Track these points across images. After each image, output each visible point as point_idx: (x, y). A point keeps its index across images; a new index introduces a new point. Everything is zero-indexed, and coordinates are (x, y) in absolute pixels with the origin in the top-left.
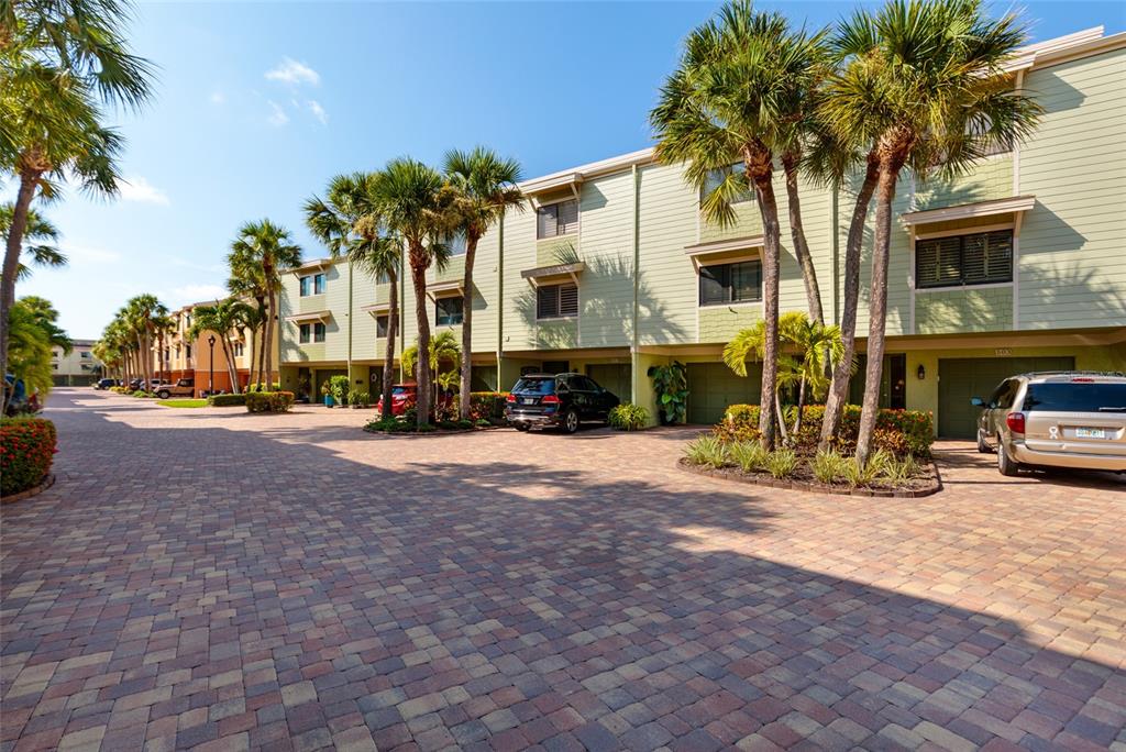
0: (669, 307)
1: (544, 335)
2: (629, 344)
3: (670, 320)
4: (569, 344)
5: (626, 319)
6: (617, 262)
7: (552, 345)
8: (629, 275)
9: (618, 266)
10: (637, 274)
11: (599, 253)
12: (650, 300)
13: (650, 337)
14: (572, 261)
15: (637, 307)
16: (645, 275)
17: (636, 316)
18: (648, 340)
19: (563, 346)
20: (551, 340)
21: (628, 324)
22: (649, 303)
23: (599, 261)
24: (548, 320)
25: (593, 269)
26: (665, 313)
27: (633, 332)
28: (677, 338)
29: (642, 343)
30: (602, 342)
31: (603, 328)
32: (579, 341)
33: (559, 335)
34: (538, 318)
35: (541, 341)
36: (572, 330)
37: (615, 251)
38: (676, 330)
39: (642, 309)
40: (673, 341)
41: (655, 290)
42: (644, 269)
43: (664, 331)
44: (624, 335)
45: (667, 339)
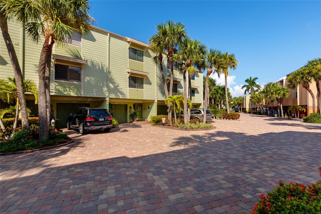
0: (120, 86)
1: (60, 88)
2: (105, 97)
3: (120, 90)
4: (77, 94)
5: (104, 87)
6: (100, 65)
7: (66, 93)
8: (105, 72)
9: (101, 67)
10: (109, 72)
11: (92, 59)
12: (114, 82)
13: (113, 95)
14: (78, 57)
15: (109, 84)
16: (111, 73)
17: (108, 87)
18: (113, 96)
19: (72, 94)
20: (65, 91)
21: (105, 89)
22: (113, 83)
23: (92, 62)
24: (63, 81)
25: (89, 65)
26: (119, 88)
27: (107, 93)
28: (122, 96)
29: (111, 97)
30: (94, 95)
31: (94, 89)
32: (82, 93)
33: (70, 89)
34: (55, 79)
35: (58, 90)
36: (78, 88)
37: (100, 61)
38: (122, 94)
39: (111, 85)
40: (121, 97)
41: (116, 80)
42: (111, 71)
43: (119, 93)
44: (103, 93)
45: (119, 96)
